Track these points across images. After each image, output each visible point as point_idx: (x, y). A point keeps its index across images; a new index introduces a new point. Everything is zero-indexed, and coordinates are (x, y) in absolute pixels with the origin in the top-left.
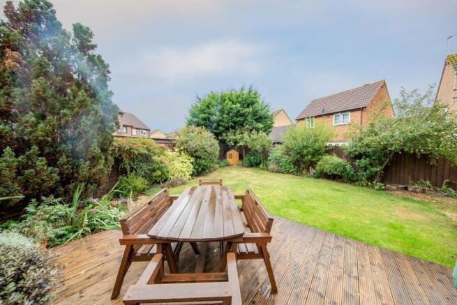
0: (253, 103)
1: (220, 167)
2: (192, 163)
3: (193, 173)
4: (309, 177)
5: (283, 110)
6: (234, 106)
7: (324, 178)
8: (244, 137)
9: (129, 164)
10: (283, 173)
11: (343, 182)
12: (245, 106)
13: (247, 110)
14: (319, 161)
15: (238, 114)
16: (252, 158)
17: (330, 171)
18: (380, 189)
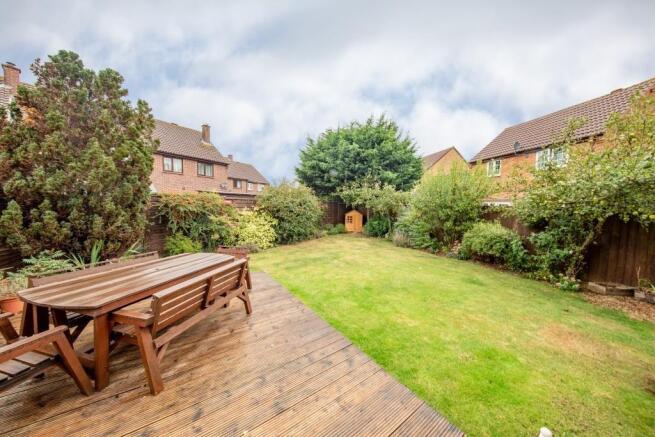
0: (380, 141)
1: (329, 234)
2: (274, 227)
3: (276, 240)
4: (451, 257)
5: (454, 148)
6: (351, 147)
7: (476, 260)
8: (363, 192)
9: (178, 223)
10: (413, 248)
11: (506, 270)
12: (370, 145)
13: (370, 151)
14: (466, 231)
15: (358, 159)
16: (376, 223)
17: (481, 249)
18: (569, 289)
